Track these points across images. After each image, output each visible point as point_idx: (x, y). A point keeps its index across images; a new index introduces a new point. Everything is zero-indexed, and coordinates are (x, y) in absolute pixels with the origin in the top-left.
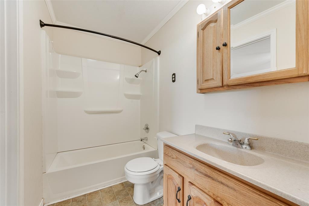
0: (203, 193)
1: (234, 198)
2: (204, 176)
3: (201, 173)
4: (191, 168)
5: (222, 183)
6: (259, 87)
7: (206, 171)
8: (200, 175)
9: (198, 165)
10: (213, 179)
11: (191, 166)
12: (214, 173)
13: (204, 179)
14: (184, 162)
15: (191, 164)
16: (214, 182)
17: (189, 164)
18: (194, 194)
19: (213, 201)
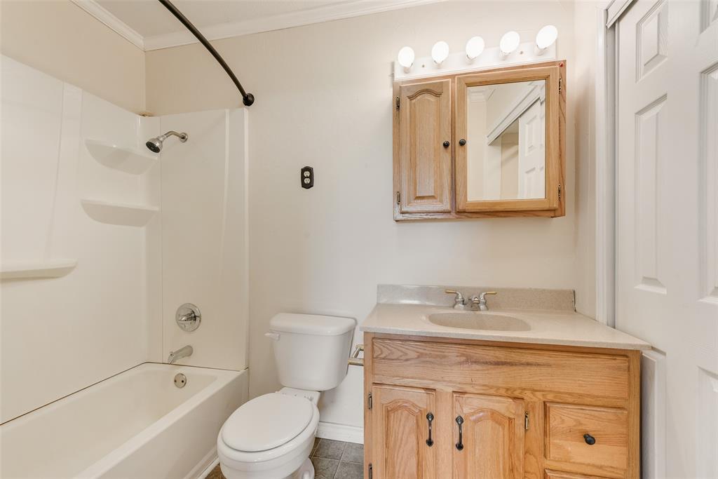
0: (490, 398)
1: (549, 378)
2: (492, 367)
3: (486, 363)
4: (461, 363)
5: (528, 364)
6: (504, 218)
7: (496, 357)
8: (485, 367)
9: (479, 353)
10: (511, 364)
11: (463, 359)
12: (513, 355)
13: (494, 372)
14: (445, 357)
15: (463, 355)
16: (515, 368)
17: (457, 356)
18: (471, 409)
19: (511, 400)
